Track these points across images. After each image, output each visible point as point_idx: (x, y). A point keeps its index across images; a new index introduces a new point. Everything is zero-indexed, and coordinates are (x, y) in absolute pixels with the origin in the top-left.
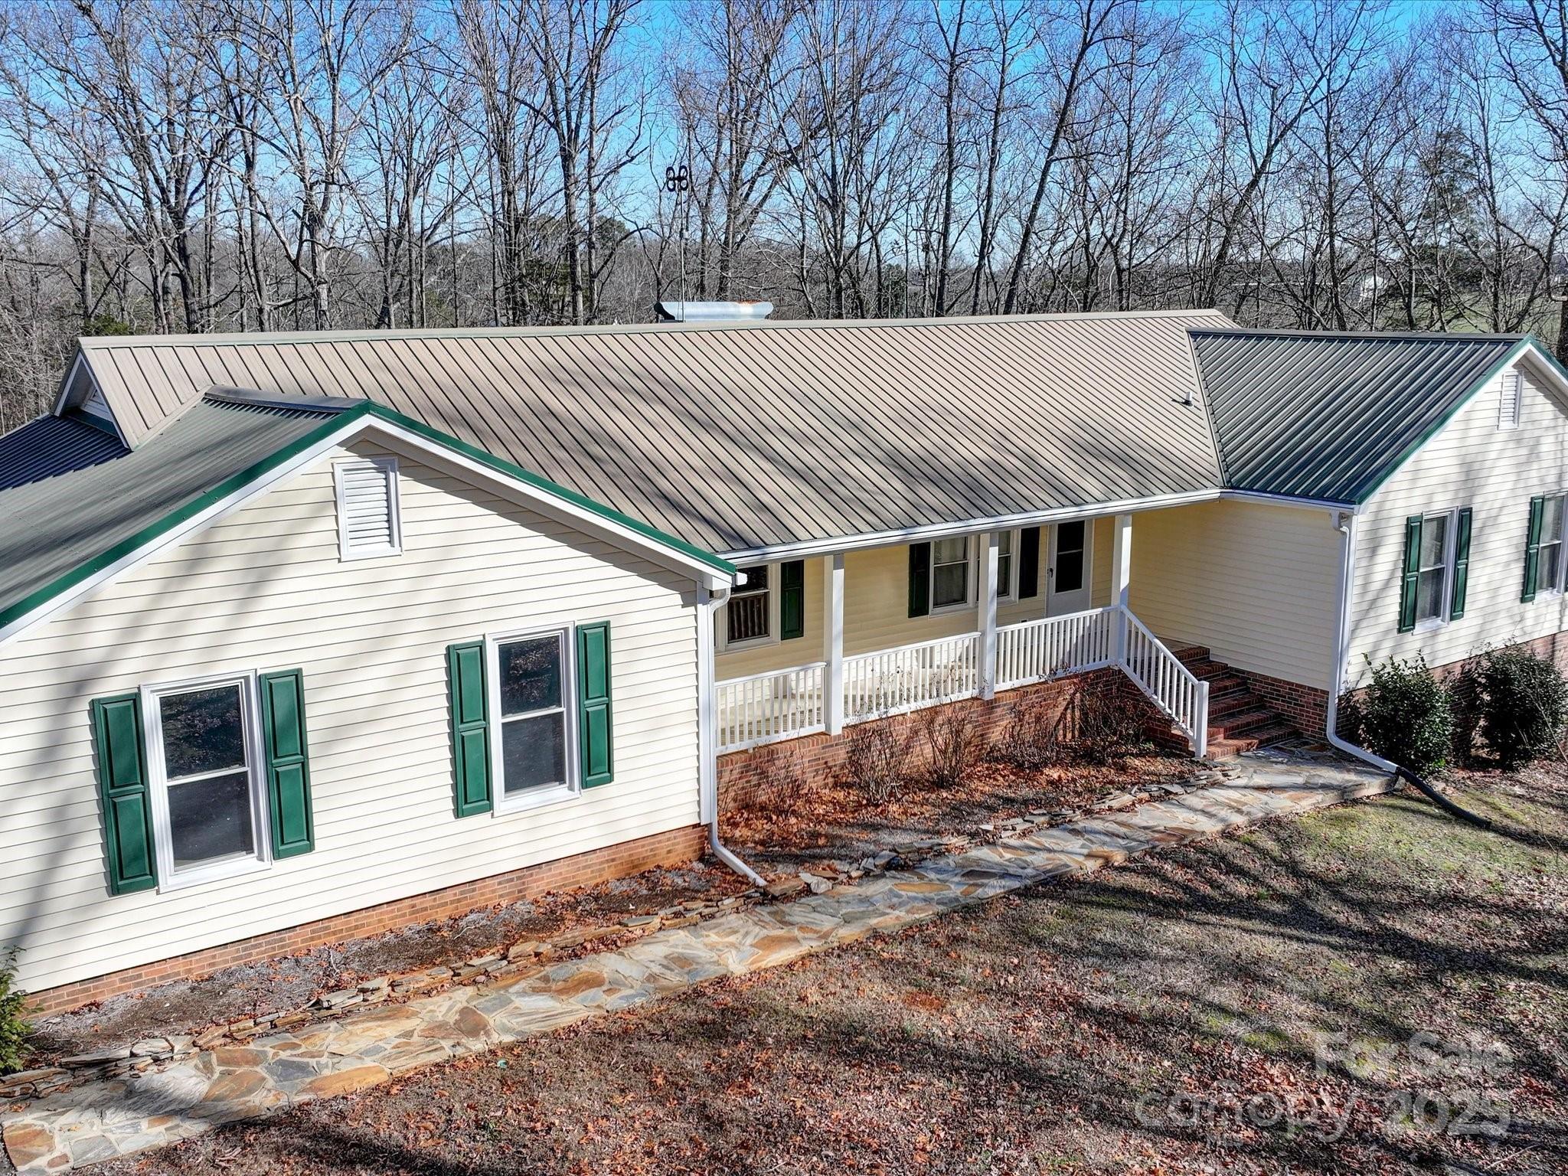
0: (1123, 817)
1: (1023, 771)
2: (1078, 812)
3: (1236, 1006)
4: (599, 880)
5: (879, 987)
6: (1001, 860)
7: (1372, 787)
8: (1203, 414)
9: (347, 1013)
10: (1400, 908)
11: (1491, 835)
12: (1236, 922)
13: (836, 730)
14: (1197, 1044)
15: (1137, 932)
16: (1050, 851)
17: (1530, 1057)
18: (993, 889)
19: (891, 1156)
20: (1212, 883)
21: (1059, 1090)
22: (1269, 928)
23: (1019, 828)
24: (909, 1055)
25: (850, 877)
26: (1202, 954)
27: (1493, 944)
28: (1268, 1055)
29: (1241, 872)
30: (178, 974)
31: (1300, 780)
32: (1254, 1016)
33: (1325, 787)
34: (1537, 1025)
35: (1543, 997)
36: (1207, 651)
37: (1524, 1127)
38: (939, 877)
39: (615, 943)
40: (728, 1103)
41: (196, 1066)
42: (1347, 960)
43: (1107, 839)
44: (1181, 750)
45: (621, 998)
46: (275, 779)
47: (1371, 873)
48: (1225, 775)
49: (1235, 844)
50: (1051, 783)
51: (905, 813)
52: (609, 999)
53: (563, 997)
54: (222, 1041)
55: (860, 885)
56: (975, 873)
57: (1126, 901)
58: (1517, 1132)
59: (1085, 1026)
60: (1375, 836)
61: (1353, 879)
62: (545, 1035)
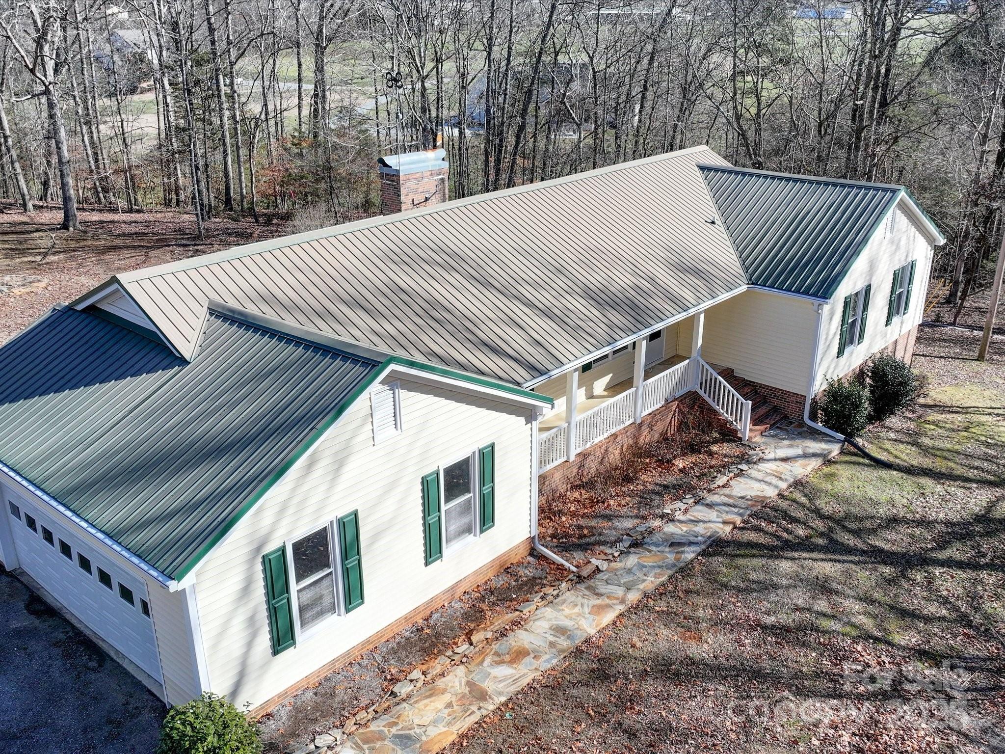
0: (726, 491)
1: (663, 464)
2: (705, 491)
3: (829, 611)
4: (486, 579)
5: (665, 632)
6: (683, 533)
7: (835, 450)
8: (722, 229)
9: (409, 696)
10: (873, 531)
11: (895, 473)
12: (805, 555)
13: (572, 458)
14: (822, 640)
15: (766, 569)
16: (704, 522)
17: (960, 617)
18: (689, 554)
19: (720, 738)
20: (786, 530)
21: (776, 681)
22: (822, 556)
23: (683, 508)
24: (700, 673)
25: (614, 557)
26: (801, 580)
27: (921, 548)
28: (855, 640)
29: (797, 521)
30: (304, 686)
31: (799, 451)
32: (839, 616)
33: (815, 455)
34: (956, 596)
35: (952, 577)
36: (732, 371)
37: (970, 659)
38: (658, 549)
39: (519, 623)
40: (629, 718)
41: (352, 747)
42: (864, 571)
43: (726, 509)
44: (732, 436)
45: (545, 662)
46: (346, 572)
47: (855, 510)
48: (763, 453)
49: (787, 502)
50: (681, 471)
51: (619, 505)
52: (538, 663)
53: (515, 666)
54: (355, 727)
55: (621, 561)
56: (675, 544)
57: (754, 551)
58: (968, 662)
59: (769, 638)
60: (847, 484)
61: (848, 516)
62: (518, 693)
